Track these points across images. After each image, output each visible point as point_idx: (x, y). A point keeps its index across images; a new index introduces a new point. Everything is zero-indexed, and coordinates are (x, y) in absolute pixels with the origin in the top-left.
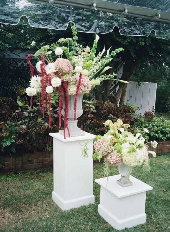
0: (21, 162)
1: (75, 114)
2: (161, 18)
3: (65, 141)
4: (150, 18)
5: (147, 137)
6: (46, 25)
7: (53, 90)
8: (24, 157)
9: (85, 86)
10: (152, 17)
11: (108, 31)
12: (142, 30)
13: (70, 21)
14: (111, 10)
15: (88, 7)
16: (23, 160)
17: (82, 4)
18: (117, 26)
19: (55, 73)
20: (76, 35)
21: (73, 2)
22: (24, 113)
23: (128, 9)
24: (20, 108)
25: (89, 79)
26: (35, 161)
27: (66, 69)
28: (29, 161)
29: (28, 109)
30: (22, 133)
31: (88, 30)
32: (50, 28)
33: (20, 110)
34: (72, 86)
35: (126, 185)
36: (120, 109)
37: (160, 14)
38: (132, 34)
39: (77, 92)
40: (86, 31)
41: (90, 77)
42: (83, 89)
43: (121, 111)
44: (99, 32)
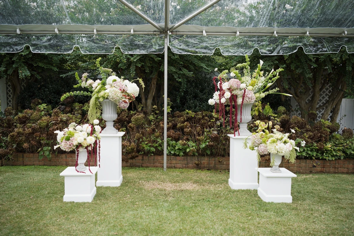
0: (214, 162)
1: (241, 118)
2: (347, 34)
3: (234, 137)
4: (338, 35)
5: (339, 153)
6: (235, 53)
7: (226, 100)
8: (216, 159)
9: (249, 98)
10: (341, 34)
11: (292, 51)
12: (330, 47)
13: (255, 47)
14: (294, 33)
15: (271, 34)
16: (215, 161)
17: (265, 33)
18: (301, 46)
19: (228, 89)
20: (249, 61)
21: (257, 32)
22: (217, 122)
23: (309, 31)
24: (214, 119)
25: (254, 93)
26: (225, 163)
27: (235, 86)
28: (219, 162)
29: (221, 120)
30: (213, 137)
31: (272, 52)
32: (238, 54)
33: (214, 120)
34: (240, 98)
35: (275, 171)
36: (316, 125)
37: (346, 31)
38: (318, 52)
39: (242, 102)
40: (270, 54)
41: (254, 91)
42: (248, 100)
43: (317, 127)
44: (282, 53)
